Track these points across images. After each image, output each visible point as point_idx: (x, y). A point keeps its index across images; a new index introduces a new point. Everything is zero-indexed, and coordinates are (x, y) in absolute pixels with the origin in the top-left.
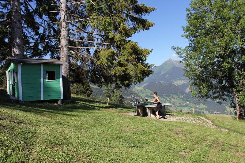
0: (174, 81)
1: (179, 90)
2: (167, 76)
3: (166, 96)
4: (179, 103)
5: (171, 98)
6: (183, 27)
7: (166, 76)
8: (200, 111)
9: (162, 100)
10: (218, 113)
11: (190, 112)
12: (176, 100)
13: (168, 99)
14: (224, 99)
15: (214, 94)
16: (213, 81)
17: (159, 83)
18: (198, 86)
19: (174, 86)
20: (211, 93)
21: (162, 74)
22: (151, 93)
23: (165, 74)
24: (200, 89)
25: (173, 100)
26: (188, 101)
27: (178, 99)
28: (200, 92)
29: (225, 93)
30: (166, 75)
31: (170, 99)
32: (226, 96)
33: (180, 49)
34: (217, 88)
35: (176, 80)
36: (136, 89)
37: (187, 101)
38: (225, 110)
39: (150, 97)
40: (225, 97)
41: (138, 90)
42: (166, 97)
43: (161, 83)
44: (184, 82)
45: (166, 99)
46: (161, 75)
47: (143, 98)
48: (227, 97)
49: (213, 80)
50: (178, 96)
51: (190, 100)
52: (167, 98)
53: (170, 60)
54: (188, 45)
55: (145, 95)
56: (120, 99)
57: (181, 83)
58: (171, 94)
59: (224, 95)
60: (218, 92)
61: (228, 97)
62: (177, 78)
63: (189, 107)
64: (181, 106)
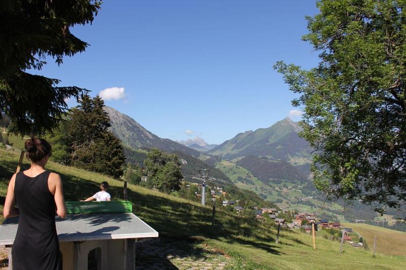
0: (290, 157)
1: (297, 174)
2: (279, 147)
3: (273, 182)
4: (296, 198)
5: (282, 187)
6: (307, 18)
7: (277, 148)
8: (330, 214)
9: (265, 189)
10: (362, 222)
11: (312, 214)
12: (289, 191)
13: (277, 188)
14: (392, 204)
15: (367, 189)
16: (369, 159)
17: (263, 158)
18: (332, 167)
19: (290, 167)
20: (362, 187)
21: (270, 143)
22: (248, 175)
23: (275, 145)
24: (337, 173)
25: (285, 190)
26: (312, 196)
27: (294, 190)
28: (336, 181)
29: (396, 188)
30: (277, 146)
31: (280, 188)
32: (398, 198)
33: (297, 69)
34: (376, 175)
35: (293, 157)
36: (222, 164)
37: (310, 194)
38: (376, 218)
39: (245, 182)
40: (393, 198)
41: (225, 168)
42: (273, 185)
43: (266, 158)
44: (308, 162)
45: (274, 188)
46: (268, 144)
47: (233, 181)
48: (400, 199)
49: (369, 156)
50: (294, 185)
51: (314, 194)
52: (276, 185)
53: (286, 121)
54: (317, 66)
55: (236, 176)
56: (175, 178)
57: (301, 161)
58: (282, 180)
59: (393, 193)
60: (379, 185)
61: (403, 200)
62: (296, 153)
63: (312, 205)
64: (299, 202)
